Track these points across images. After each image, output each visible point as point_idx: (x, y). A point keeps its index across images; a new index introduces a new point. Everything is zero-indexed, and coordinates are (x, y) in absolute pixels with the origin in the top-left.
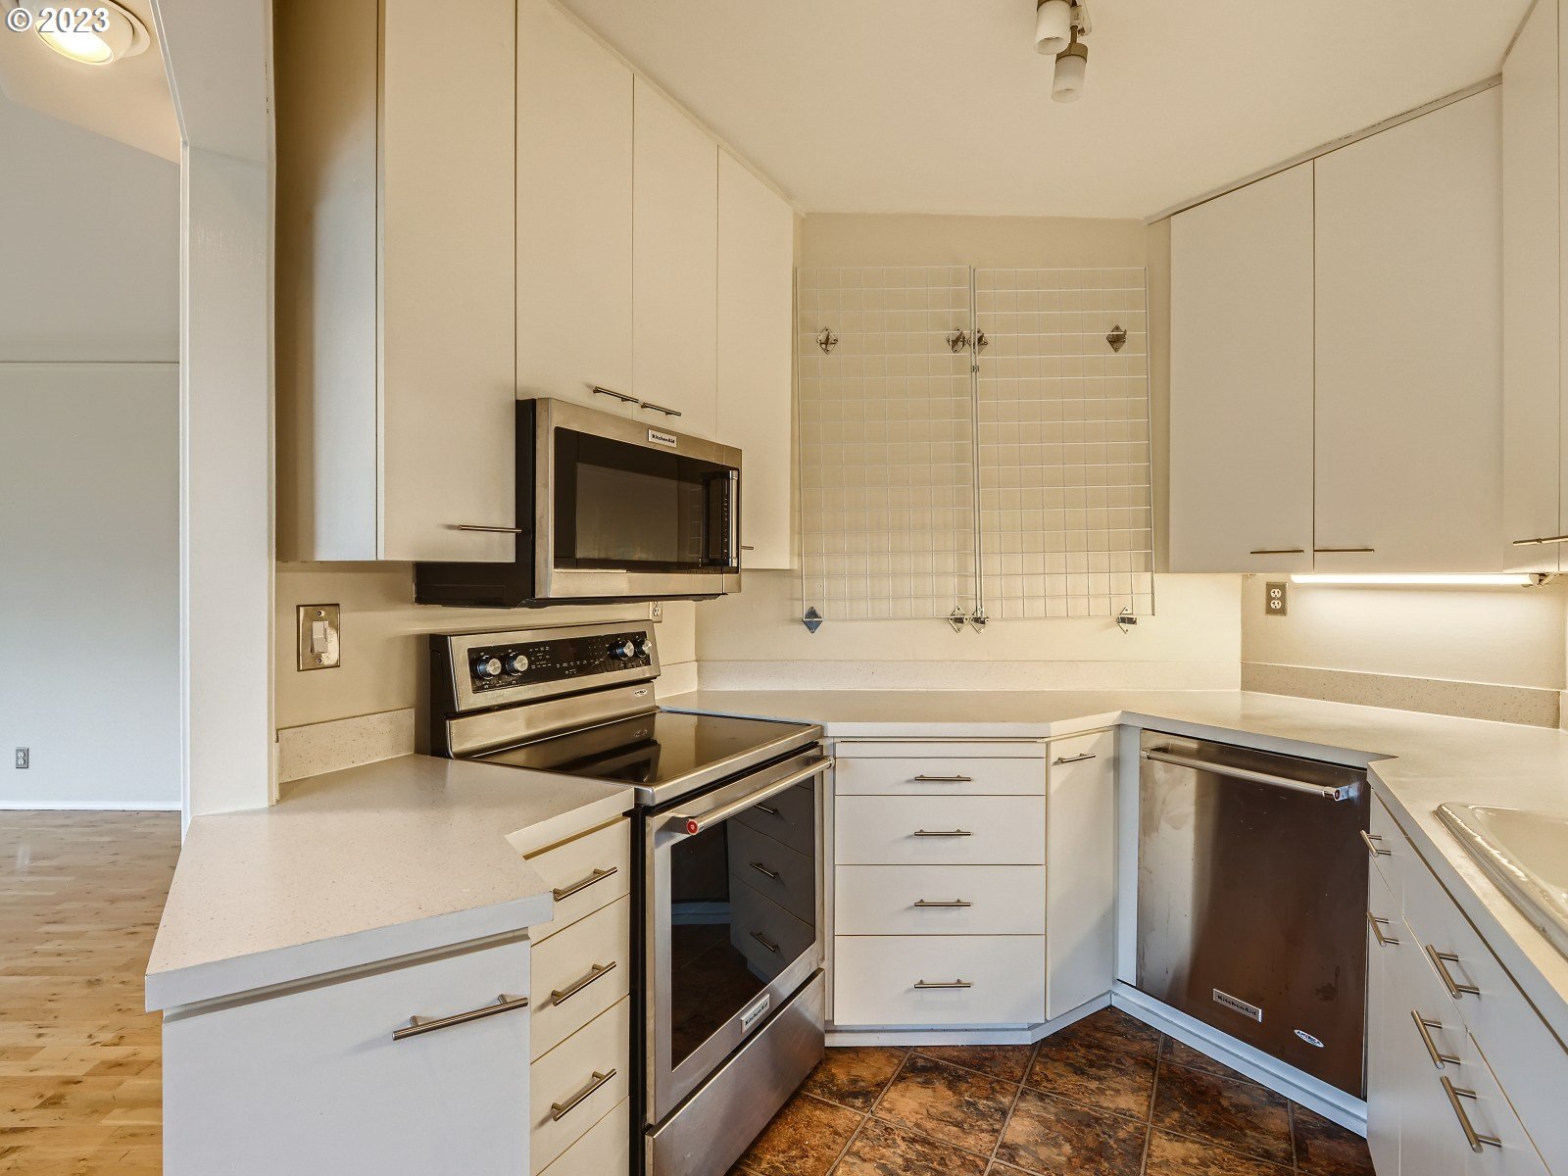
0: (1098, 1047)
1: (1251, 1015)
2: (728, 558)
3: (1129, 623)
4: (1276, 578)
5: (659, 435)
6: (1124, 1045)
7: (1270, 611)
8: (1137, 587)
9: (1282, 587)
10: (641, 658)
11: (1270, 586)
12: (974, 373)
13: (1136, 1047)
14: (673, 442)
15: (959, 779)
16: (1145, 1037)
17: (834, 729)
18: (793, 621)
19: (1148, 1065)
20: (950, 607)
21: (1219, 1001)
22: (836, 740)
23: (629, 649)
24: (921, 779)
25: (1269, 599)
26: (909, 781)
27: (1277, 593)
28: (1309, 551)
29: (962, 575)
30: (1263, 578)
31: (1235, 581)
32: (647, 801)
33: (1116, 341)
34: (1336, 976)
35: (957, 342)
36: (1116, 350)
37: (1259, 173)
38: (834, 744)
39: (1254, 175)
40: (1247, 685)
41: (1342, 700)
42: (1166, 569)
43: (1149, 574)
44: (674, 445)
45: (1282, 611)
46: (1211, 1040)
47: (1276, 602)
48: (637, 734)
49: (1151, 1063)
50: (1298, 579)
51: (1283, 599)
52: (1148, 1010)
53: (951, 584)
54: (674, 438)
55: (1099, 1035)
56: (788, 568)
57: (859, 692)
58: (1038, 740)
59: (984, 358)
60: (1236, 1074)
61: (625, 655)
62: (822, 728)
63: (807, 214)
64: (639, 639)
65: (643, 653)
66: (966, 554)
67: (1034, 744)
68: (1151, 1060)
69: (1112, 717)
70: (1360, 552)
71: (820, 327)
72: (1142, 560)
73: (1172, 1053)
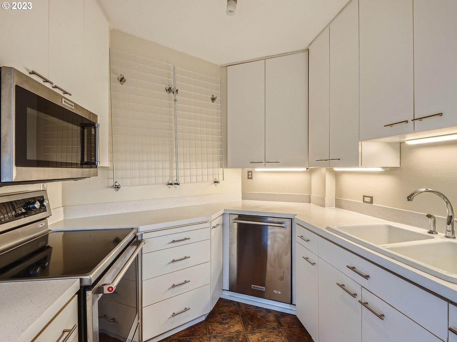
0: (223, 313)
1: (262, 290)
2: (95, 161)
3: (217, 183)
4: (250, 169)
5: (67, 101)
6: (228, 309)
7: (249, 178)
8: (219, 172)
9: (251, 172)
10: (43, 208)
11: (249, 172)
12: (175, 102)
13: (231, 309)
14: (73, 106)
15: (186, 239)
16: (232, 304)
17: (142, 229)
18: (108, 187)
19: (237, 313)
20: (167, 180)
21: (254, 288)
22: (142, 233)
23: (37, 205)
24: (174, 241)
25: (248, 175)
26: (170, 243)
27: (250, 174)
28: (264, 162)
29: (171, 169)
30: (247, 170)
31: (240, 170)
32: (86, 283)
33: (213, 99)
34: (283, 274)
35: (169, 90)
36: (213, 102)
37: (251, 60)
38: (142, 234)
39: (250, 60)
40: (243, 198)
41: (266, 200)
42: (227, 167)
43: (222, 169)
44: (73, 108)
45: (251, 178)
46: (254, 301)
47: (250, 176)
48: (41, 245)
49: (237, 312)
50: (256, 170)
51: (252, 175)
52: (231, 296)
53: (167, 172)
54: (73, 105)
55: (221, 309)
56: (108, 166)
57: (136, 212)
58: (208, 222)
59: (178, 97)
60: (257, 307)
61: (35, 208)
62: (137, 229)
63: (113, 29)
64: (41, 200)
65: (44, 206)
66: (172, 162)
67: (206, 223)
68: (237, 311)
69: (222, 212)
70: (276, 163)
71: (120, 74)
72: (219, 164)
73: (241, 307)
